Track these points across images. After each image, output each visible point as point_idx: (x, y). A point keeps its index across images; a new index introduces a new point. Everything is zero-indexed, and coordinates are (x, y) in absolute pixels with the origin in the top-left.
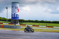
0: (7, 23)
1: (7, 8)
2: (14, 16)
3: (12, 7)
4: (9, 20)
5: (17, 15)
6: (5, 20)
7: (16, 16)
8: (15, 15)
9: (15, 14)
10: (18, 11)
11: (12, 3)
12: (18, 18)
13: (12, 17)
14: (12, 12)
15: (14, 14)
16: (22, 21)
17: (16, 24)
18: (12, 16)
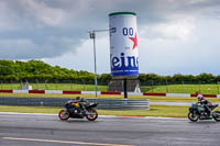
0: (97, 90)
1: (93, 36)
2: (120, 63)
3: (113, 30)
4: (104, 80)
5: (129, 58)
6: (87, 79)
7: (127, 64)
8: (123, 59)
9: (122, 54)
10: (135, 45)
11: (111, 15)
12: (137, 68)
13: (114, 68)
14: (112, 48)
15: (119, 57)
16: (149, 81)
17: (128, 93)
18: (113, 63)
